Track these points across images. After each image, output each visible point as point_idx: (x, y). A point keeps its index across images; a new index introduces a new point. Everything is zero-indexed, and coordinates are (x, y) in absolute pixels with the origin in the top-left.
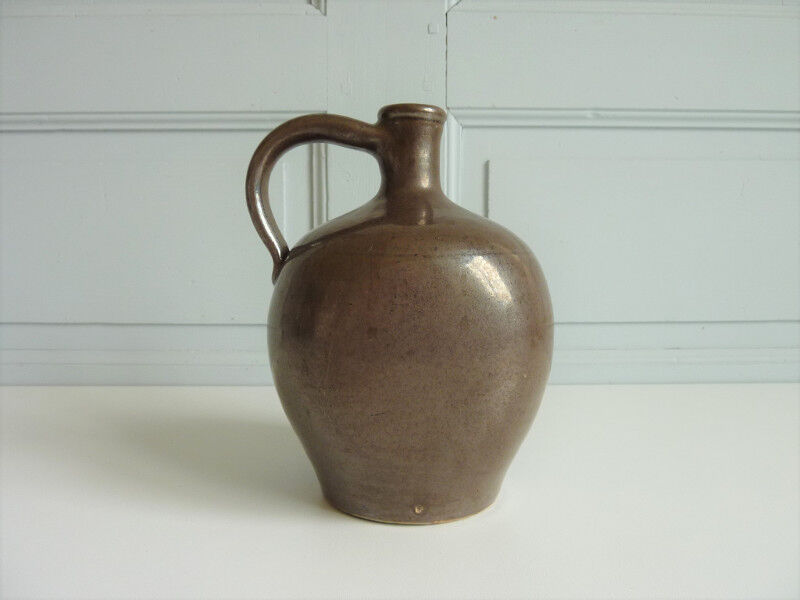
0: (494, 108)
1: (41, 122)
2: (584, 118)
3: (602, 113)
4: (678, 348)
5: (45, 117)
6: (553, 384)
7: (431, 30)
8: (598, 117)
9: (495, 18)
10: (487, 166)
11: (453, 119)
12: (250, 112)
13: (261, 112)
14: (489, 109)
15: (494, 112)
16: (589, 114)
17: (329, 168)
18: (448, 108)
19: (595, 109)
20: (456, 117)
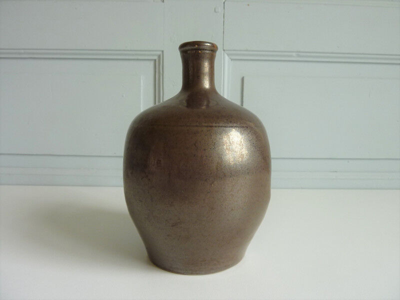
0: (247, 50)
1: (20, 54)
2: (292, 56)
3: (300, 54)
5: (23, 51)
7: (216, 11)
8: (299, 56)
9: (248, 5)
10: (243, 79)
11: (227, 58)
12: (124, 50)
13: (131, 50)
14: (245, 51)
15: (247, 52)
16: (294, 54)
17: (164, 79)
18: (224, 50)
19: (297, 52)
20: (228, 55)
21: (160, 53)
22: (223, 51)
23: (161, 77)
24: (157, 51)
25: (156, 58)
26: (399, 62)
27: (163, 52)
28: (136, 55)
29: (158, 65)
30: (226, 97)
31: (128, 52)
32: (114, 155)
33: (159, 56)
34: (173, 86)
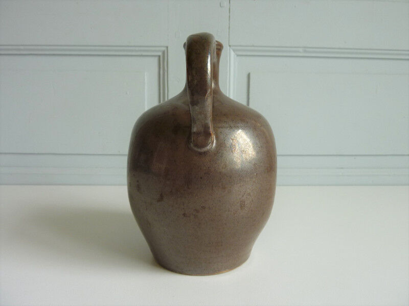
0: (253, 46)
2: (298, 52)
3: (307, 49)
4: (342, 168)
5: (22, 47)
6: (280, 185)
7: (222, 5)
8: (305, 51)
10: (249, 75)
11: (232, 53)
12: (128, 46)
13: (134, 46)
14: (251, 46)
15: (252, 48)
16: (301, 50)
17: (169, 76)
18: (230, 46)
19: (305, 47)
20: (234, 50)
21: (164, 49)
22: (229, 48)
23: (166, 73)
24: (161, 47)
25: (160, 54)
26: (407, 57)
27: (167, 47)
28: (141, 51)
29: (162, 61)
30: (232, 97)
31: (132, 48)
32: (119, 153)
33: (164, 52)
34: (178, 83)
